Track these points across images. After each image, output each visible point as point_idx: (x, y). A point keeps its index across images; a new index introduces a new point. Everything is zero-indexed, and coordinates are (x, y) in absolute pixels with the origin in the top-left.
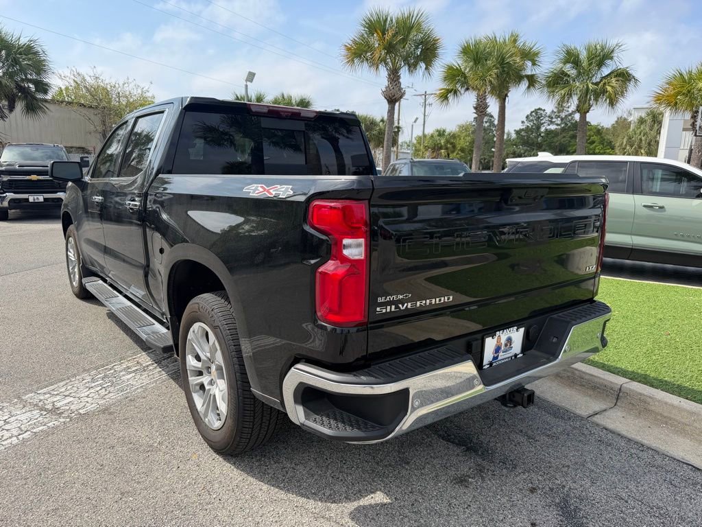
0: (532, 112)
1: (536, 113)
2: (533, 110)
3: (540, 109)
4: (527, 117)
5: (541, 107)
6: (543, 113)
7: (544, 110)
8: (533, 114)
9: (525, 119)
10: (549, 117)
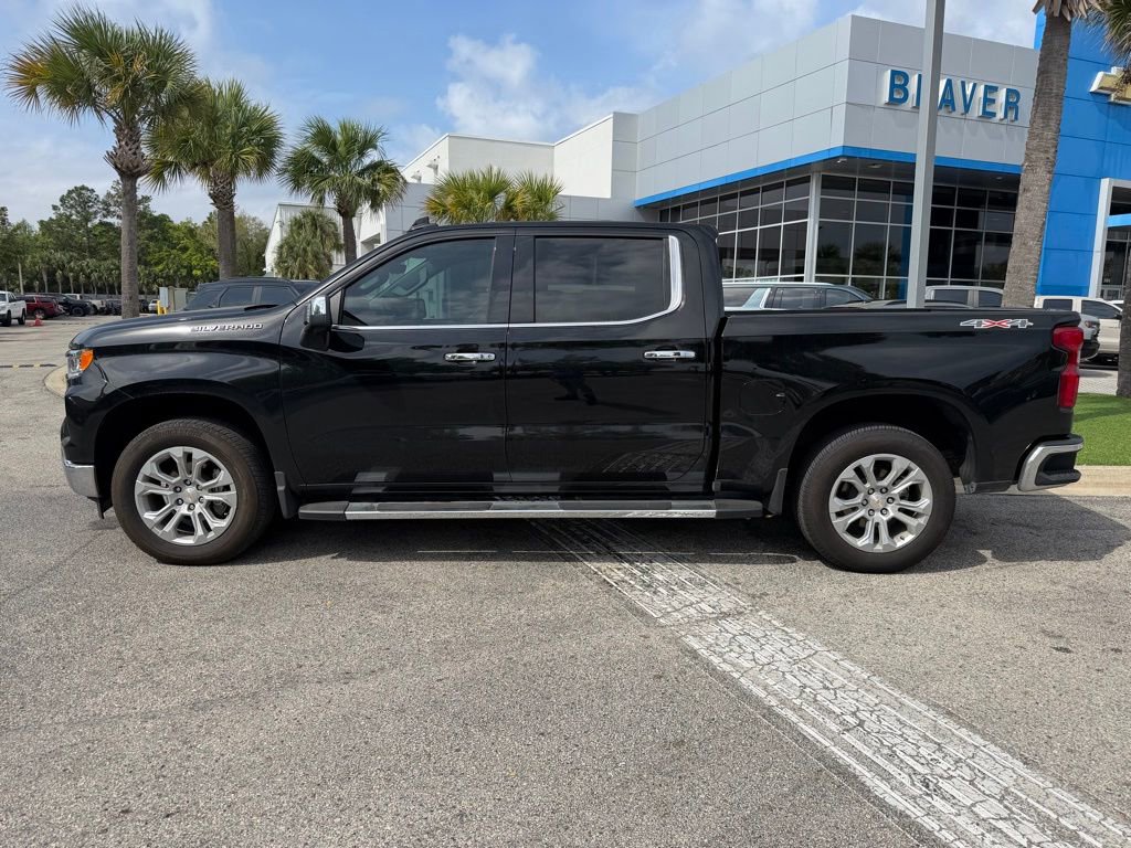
0: (70, 192)
1: (79, 195)
2: (71, 188)
3: (83, 188)
4: (62, 200)
5: (86, 185)
6: (93, 196)
7: (93, 191)
8: (74, 195)
9: (58, 204)
10: (104, 203)
